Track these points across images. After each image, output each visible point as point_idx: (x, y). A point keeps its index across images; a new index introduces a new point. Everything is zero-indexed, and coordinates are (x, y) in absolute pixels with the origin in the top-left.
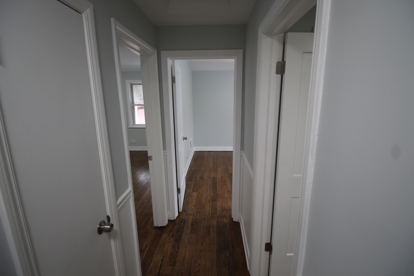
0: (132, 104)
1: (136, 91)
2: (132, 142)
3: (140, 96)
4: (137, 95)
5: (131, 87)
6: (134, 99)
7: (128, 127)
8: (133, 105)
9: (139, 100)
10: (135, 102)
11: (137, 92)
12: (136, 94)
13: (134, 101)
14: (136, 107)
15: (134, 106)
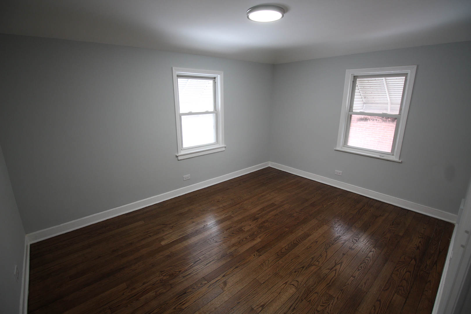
0: (348, 111)
1: (360, 89)
2: (336, 174)
3: (365, 97)
4: (360, 97)
5: (353, 81)
6: (355, 102)
7: (335, 149)
8: (351, 113)
9: (362, 105)
10: (354, 108)
11: (361, 91)
12: (359, 94)
13: (354, 105)
14: (354, 117)
15: (351, 115)
